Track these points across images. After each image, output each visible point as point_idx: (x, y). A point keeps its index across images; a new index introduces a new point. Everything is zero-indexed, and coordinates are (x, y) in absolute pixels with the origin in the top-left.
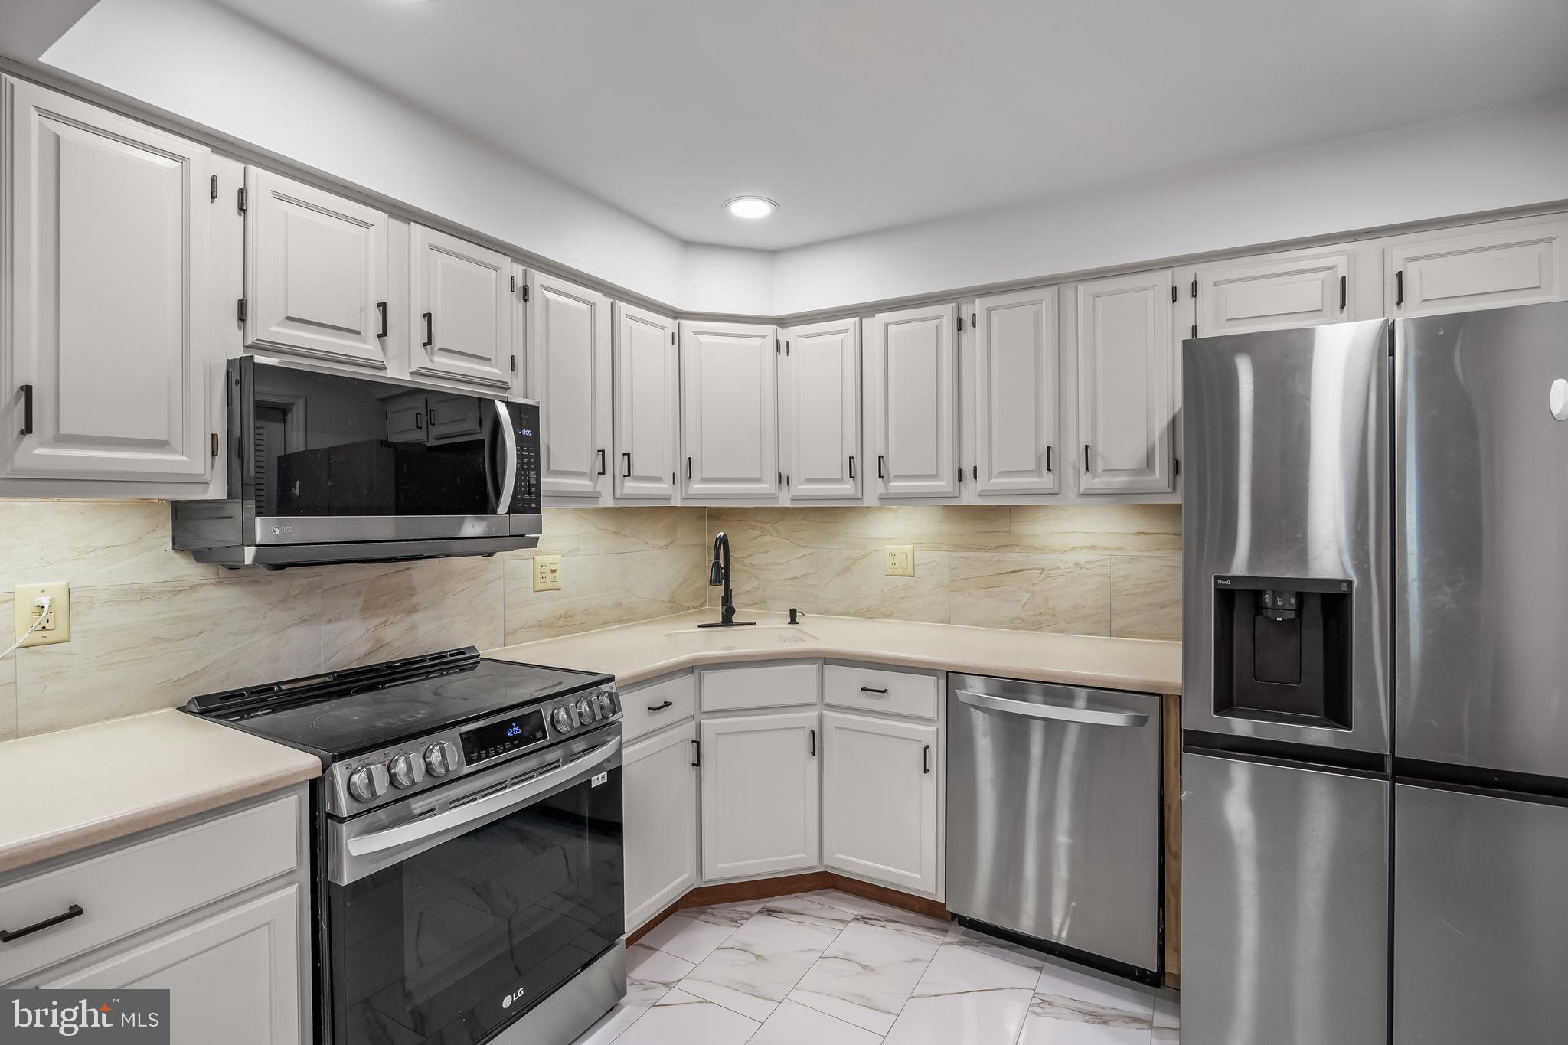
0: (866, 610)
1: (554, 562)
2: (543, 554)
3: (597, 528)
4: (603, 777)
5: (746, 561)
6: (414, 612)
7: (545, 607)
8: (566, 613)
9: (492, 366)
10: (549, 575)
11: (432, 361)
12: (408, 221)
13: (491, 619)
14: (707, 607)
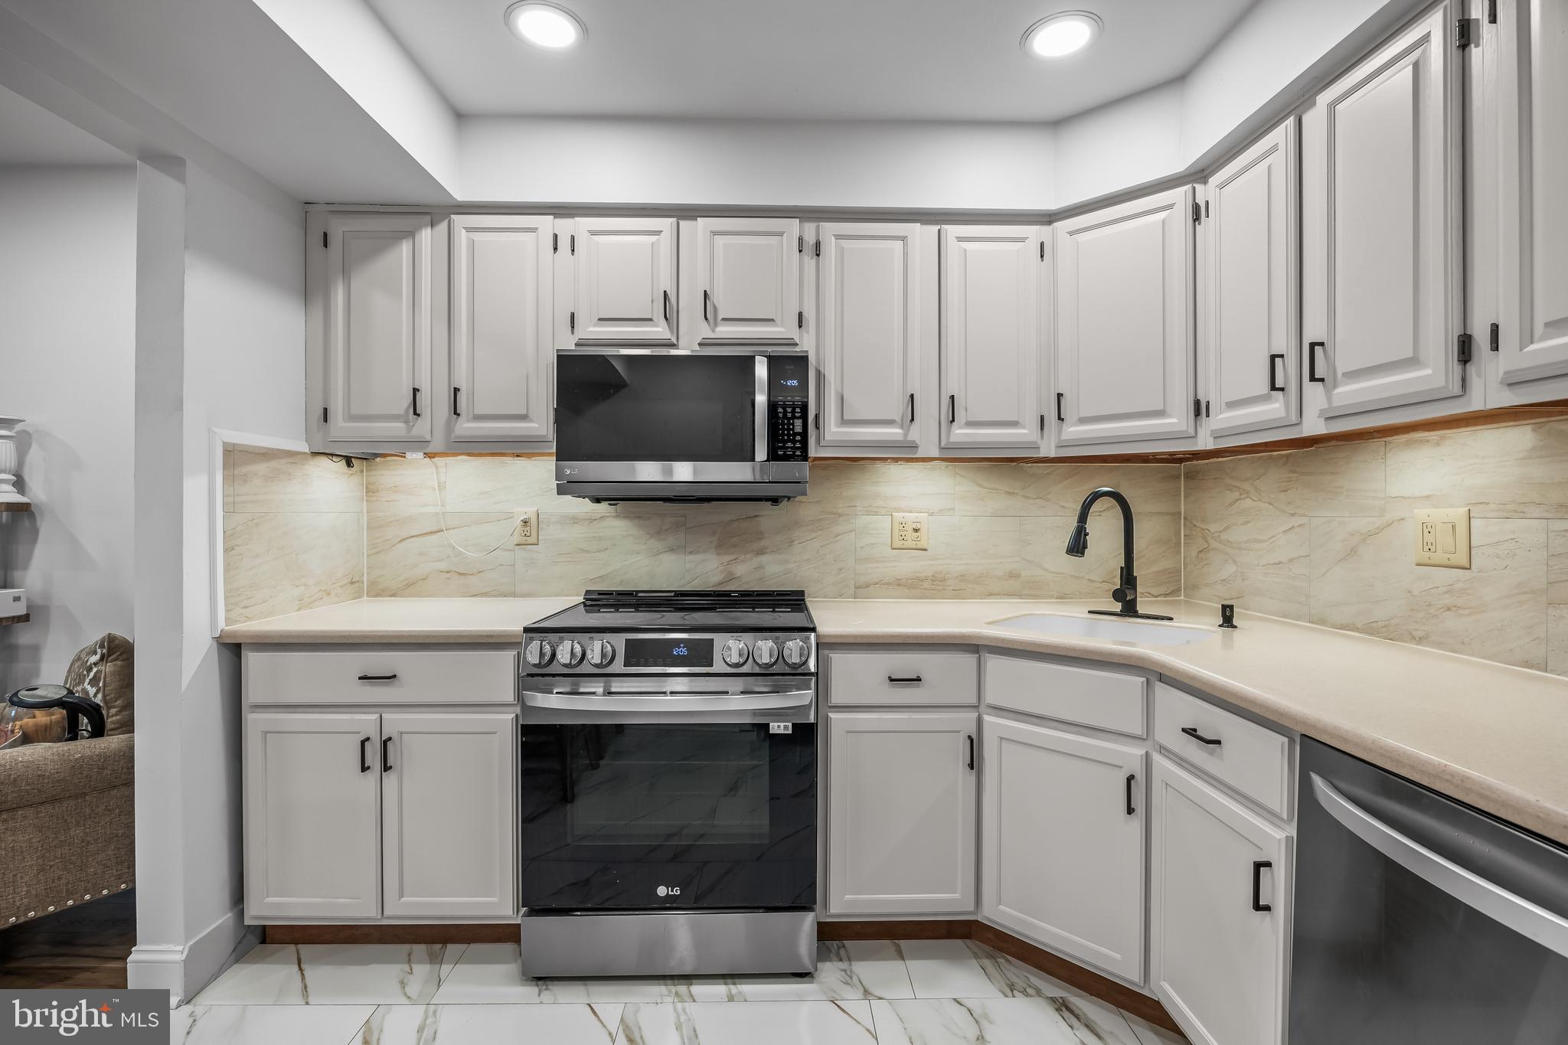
0: (1380, 624)
1: (917, 520)
2: (904, 512)
3: (980, 486)
4: (786, 727)
5: (1224, 536)
6: (762, 554)
7: (907, 566)
8: (933, 576)
9: (777, 326)
10: (911, 534)
11: (713, 331)
12: (694, 218)
13: (841, 569)
14: (1182, 598)
